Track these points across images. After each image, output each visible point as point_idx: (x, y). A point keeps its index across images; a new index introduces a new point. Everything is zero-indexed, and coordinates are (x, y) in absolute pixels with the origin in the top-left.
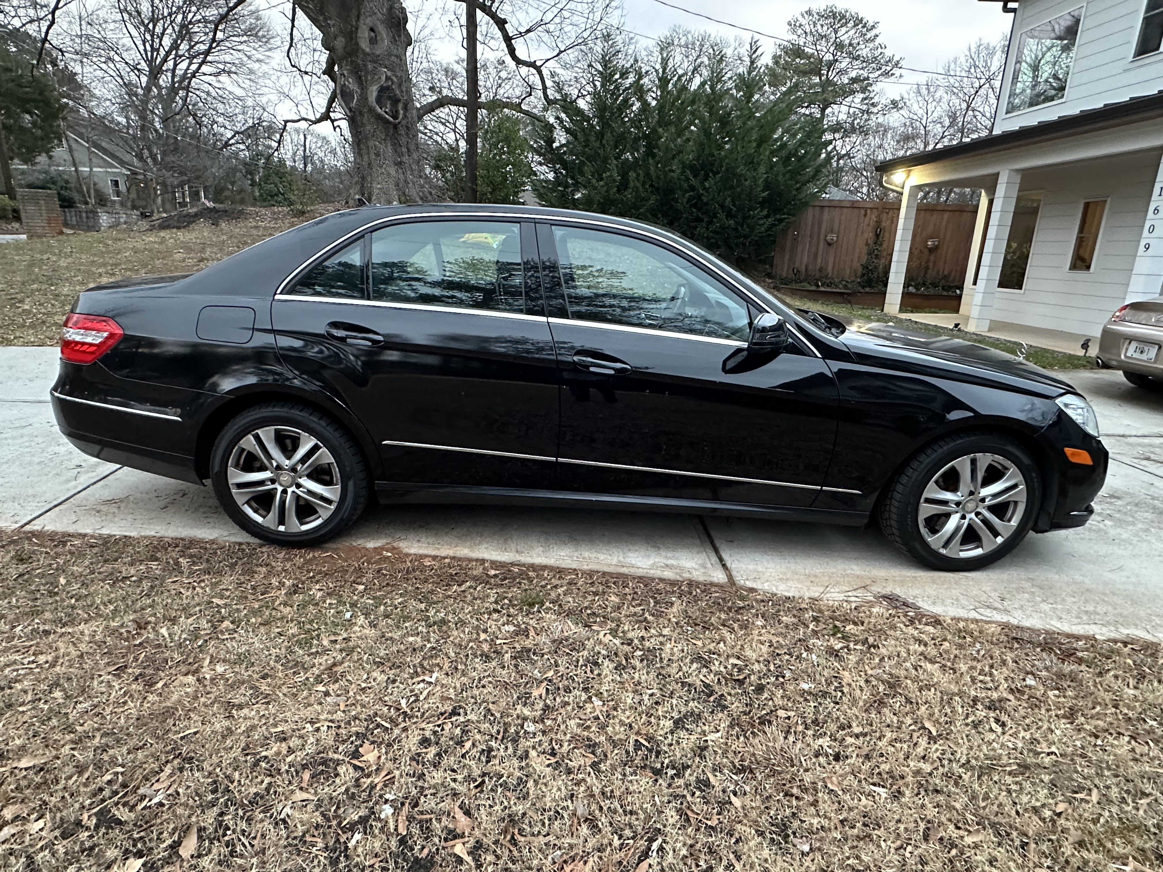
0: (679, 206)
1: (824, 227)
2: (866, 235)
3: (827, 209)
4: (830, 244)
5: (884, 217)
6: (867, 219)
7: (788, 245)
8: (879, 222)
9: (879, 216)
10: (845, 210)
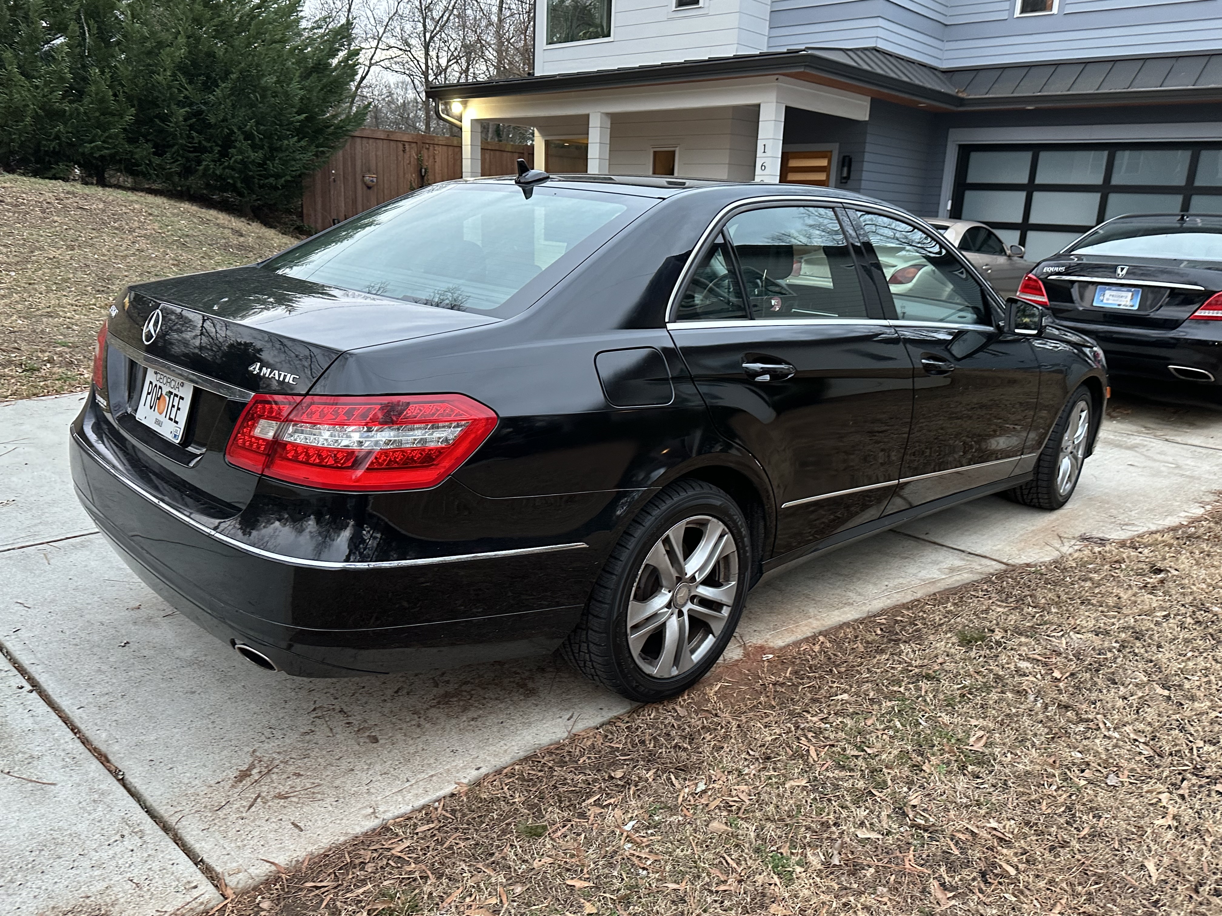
0: (171, 127)
1: (359, 163)
2: (408, 176)
3: (358, 140)
4: (369, 188)
5: (425, 152)
6: (407, 156)
7: (319, 186)
8: (420, 160)
9: (419, 152)
10: (380, 143)
